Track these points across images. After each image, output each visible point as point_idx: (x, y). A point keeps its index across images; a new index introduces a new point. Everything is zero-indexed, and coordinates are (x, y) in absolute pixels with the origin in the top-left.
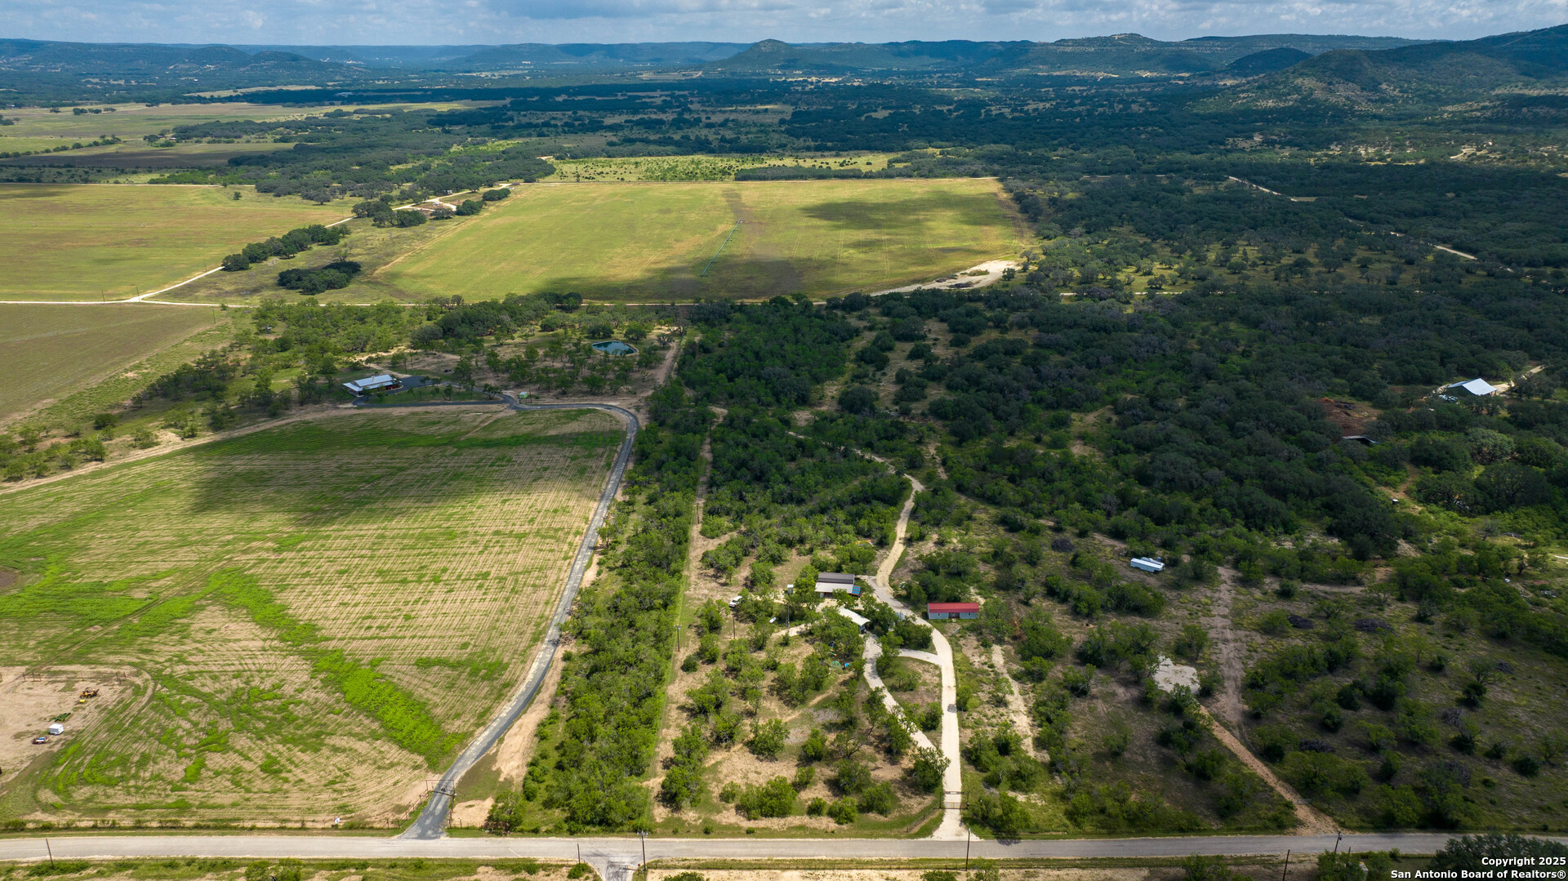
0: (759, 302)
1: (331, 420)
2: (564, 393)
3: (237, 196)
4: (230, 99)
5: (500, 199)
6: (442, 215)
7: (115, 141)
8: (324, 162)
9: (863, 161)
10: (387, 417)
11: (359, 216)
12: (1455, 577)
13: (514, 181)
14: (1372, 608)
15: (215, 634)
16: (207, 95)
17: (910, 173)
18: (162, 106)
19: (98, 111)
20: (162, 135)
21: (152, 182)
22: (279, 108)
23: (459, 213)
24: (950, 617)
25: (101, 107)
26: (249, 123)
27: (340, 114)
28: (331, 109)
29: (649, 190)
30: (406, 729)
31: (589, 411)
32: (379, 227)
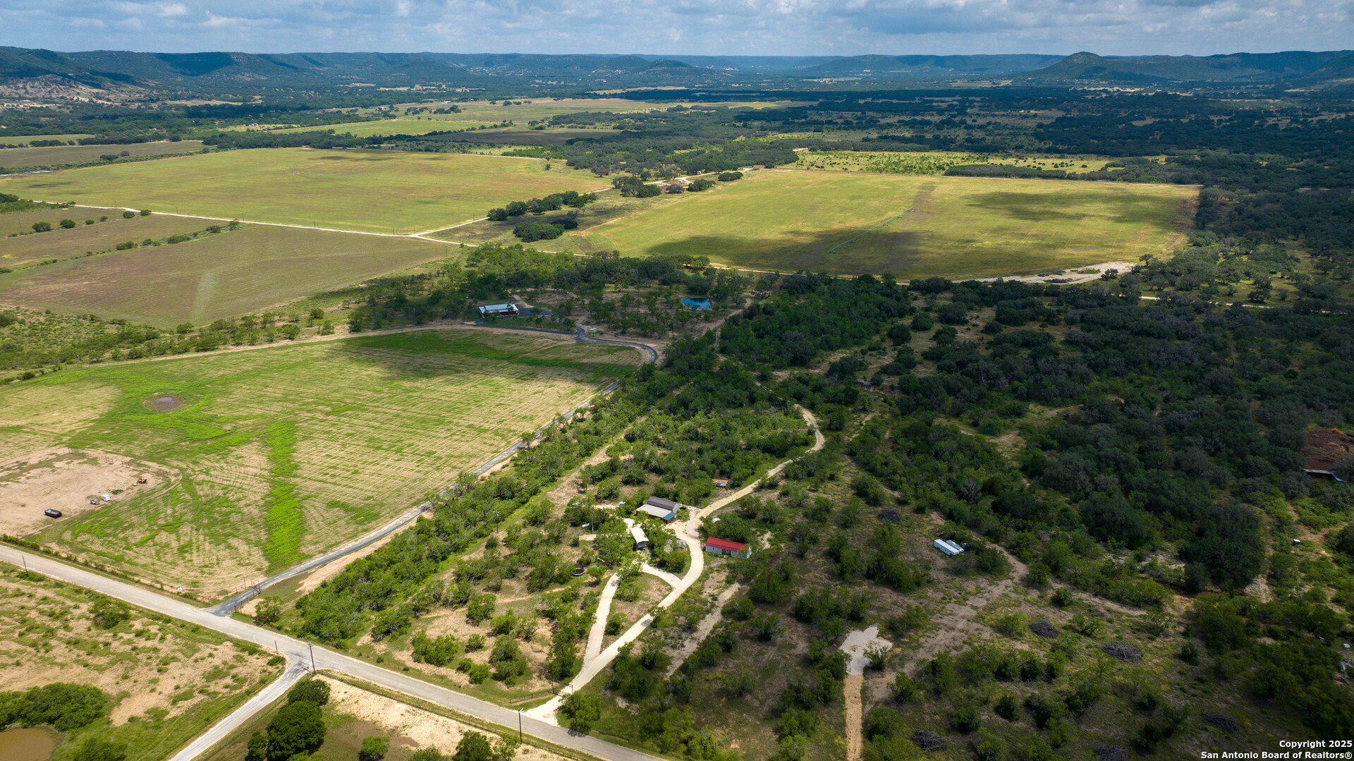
0: (850, 277)
1: (448, 332)
2: (623, 333)
3: (548, 167)
4: (614, 96)
5: (732, 180)
6: (675, 190)
7: (511, 123)
8: (627, 145)
9: (1076, 165)
10: (487, 334)
11: (618, 187)
12: (1273, 627)
13: (756, 166)
14: (1144, 635)
15: (240, 460)
16: (601, 93)
17: (1113, 176)
18: (565, 100)
19: (519, 103)
20: (543, 121)
21: (505, 154)
22: (642, 103)
23: (690, 189)
24: (723, 553)
25: (522, 101)
26: (608, 113)
27: (680, 109)
28: (674, 105)
29: (857, 179)
30: (277, 544)
31: (629, 348)
32: (624, 196)
